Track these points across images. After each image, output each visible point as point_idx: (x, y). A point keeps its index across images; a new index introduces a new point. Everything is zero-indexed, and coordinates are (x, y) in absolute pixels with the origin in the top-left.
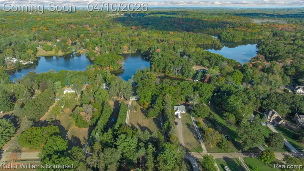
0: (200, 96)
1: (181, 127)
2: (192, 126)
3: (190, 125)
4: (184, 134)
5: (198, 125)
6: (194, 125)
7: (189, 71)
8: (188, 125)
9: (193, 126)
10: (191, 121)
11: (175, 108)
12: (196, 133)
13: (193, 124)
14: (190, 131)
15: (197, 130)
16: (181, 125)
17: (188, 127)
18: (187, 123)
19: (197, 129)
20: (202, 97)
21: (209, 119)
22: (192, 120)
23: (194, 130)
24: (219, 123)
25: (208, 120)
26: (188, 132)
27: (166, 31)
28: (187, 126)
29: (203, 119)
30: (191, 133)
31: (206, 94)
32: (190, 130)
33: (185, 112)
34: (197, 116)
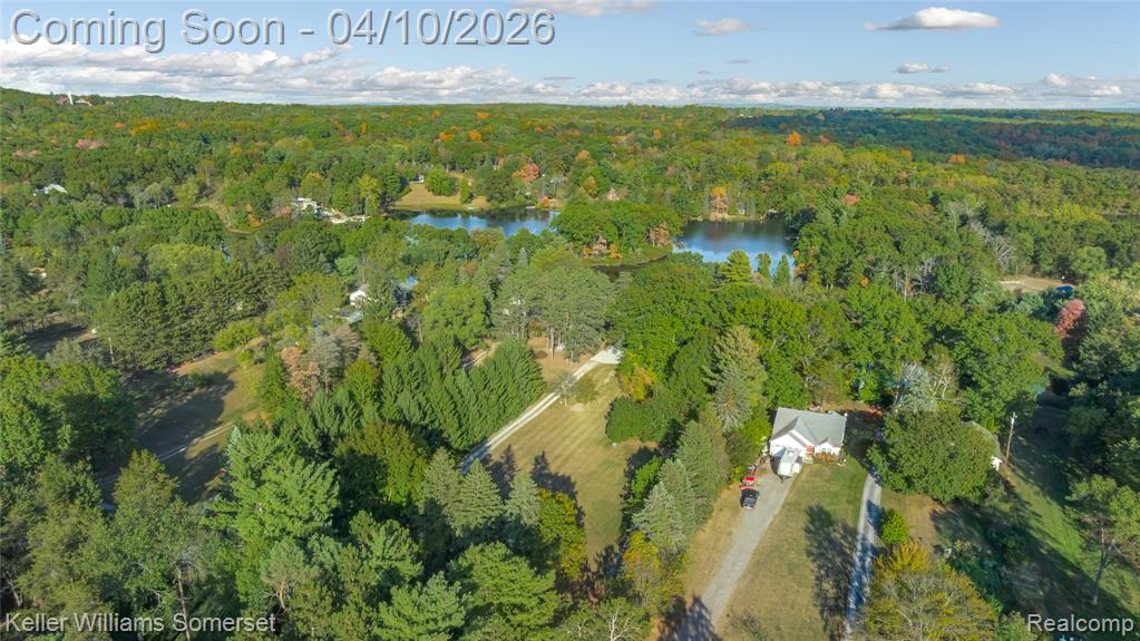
0: (966, 381)
1: (771, 519)
2: (845, 527)
3: (831, 524)
4: (764, 561)
5: (879, 532)
6: (861, 529)
7: (972, 284)
8: (819, 520)
9: (851, 532)
10: (856, 501)
11: (785, 416)
12: (847, 575)
13: (857, 518)
14: (809, 554)
15: (862, 559)
16: (777, 512)
17: (807, 530)
18: (821, 509)
19: (864, 550)
20: (975, 385)
21: (983, 514)
22: (859, 500)
23: (842, 553)
24: (1052, 552)
25: (970, 520)
26: (792, 555)
27: (932, 154)
28: (812, 522)
29: (939, 509)
30: (810, 569)
31: (1001, 370)
32: (815, 551)
33: (836, 451)
34: (901, 484)
